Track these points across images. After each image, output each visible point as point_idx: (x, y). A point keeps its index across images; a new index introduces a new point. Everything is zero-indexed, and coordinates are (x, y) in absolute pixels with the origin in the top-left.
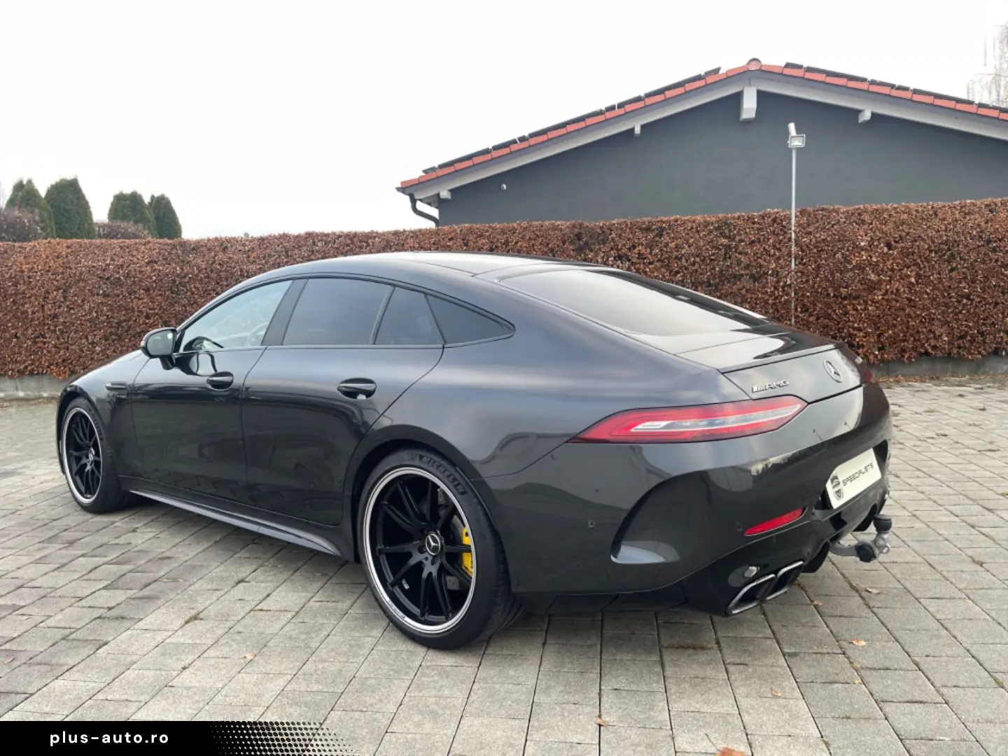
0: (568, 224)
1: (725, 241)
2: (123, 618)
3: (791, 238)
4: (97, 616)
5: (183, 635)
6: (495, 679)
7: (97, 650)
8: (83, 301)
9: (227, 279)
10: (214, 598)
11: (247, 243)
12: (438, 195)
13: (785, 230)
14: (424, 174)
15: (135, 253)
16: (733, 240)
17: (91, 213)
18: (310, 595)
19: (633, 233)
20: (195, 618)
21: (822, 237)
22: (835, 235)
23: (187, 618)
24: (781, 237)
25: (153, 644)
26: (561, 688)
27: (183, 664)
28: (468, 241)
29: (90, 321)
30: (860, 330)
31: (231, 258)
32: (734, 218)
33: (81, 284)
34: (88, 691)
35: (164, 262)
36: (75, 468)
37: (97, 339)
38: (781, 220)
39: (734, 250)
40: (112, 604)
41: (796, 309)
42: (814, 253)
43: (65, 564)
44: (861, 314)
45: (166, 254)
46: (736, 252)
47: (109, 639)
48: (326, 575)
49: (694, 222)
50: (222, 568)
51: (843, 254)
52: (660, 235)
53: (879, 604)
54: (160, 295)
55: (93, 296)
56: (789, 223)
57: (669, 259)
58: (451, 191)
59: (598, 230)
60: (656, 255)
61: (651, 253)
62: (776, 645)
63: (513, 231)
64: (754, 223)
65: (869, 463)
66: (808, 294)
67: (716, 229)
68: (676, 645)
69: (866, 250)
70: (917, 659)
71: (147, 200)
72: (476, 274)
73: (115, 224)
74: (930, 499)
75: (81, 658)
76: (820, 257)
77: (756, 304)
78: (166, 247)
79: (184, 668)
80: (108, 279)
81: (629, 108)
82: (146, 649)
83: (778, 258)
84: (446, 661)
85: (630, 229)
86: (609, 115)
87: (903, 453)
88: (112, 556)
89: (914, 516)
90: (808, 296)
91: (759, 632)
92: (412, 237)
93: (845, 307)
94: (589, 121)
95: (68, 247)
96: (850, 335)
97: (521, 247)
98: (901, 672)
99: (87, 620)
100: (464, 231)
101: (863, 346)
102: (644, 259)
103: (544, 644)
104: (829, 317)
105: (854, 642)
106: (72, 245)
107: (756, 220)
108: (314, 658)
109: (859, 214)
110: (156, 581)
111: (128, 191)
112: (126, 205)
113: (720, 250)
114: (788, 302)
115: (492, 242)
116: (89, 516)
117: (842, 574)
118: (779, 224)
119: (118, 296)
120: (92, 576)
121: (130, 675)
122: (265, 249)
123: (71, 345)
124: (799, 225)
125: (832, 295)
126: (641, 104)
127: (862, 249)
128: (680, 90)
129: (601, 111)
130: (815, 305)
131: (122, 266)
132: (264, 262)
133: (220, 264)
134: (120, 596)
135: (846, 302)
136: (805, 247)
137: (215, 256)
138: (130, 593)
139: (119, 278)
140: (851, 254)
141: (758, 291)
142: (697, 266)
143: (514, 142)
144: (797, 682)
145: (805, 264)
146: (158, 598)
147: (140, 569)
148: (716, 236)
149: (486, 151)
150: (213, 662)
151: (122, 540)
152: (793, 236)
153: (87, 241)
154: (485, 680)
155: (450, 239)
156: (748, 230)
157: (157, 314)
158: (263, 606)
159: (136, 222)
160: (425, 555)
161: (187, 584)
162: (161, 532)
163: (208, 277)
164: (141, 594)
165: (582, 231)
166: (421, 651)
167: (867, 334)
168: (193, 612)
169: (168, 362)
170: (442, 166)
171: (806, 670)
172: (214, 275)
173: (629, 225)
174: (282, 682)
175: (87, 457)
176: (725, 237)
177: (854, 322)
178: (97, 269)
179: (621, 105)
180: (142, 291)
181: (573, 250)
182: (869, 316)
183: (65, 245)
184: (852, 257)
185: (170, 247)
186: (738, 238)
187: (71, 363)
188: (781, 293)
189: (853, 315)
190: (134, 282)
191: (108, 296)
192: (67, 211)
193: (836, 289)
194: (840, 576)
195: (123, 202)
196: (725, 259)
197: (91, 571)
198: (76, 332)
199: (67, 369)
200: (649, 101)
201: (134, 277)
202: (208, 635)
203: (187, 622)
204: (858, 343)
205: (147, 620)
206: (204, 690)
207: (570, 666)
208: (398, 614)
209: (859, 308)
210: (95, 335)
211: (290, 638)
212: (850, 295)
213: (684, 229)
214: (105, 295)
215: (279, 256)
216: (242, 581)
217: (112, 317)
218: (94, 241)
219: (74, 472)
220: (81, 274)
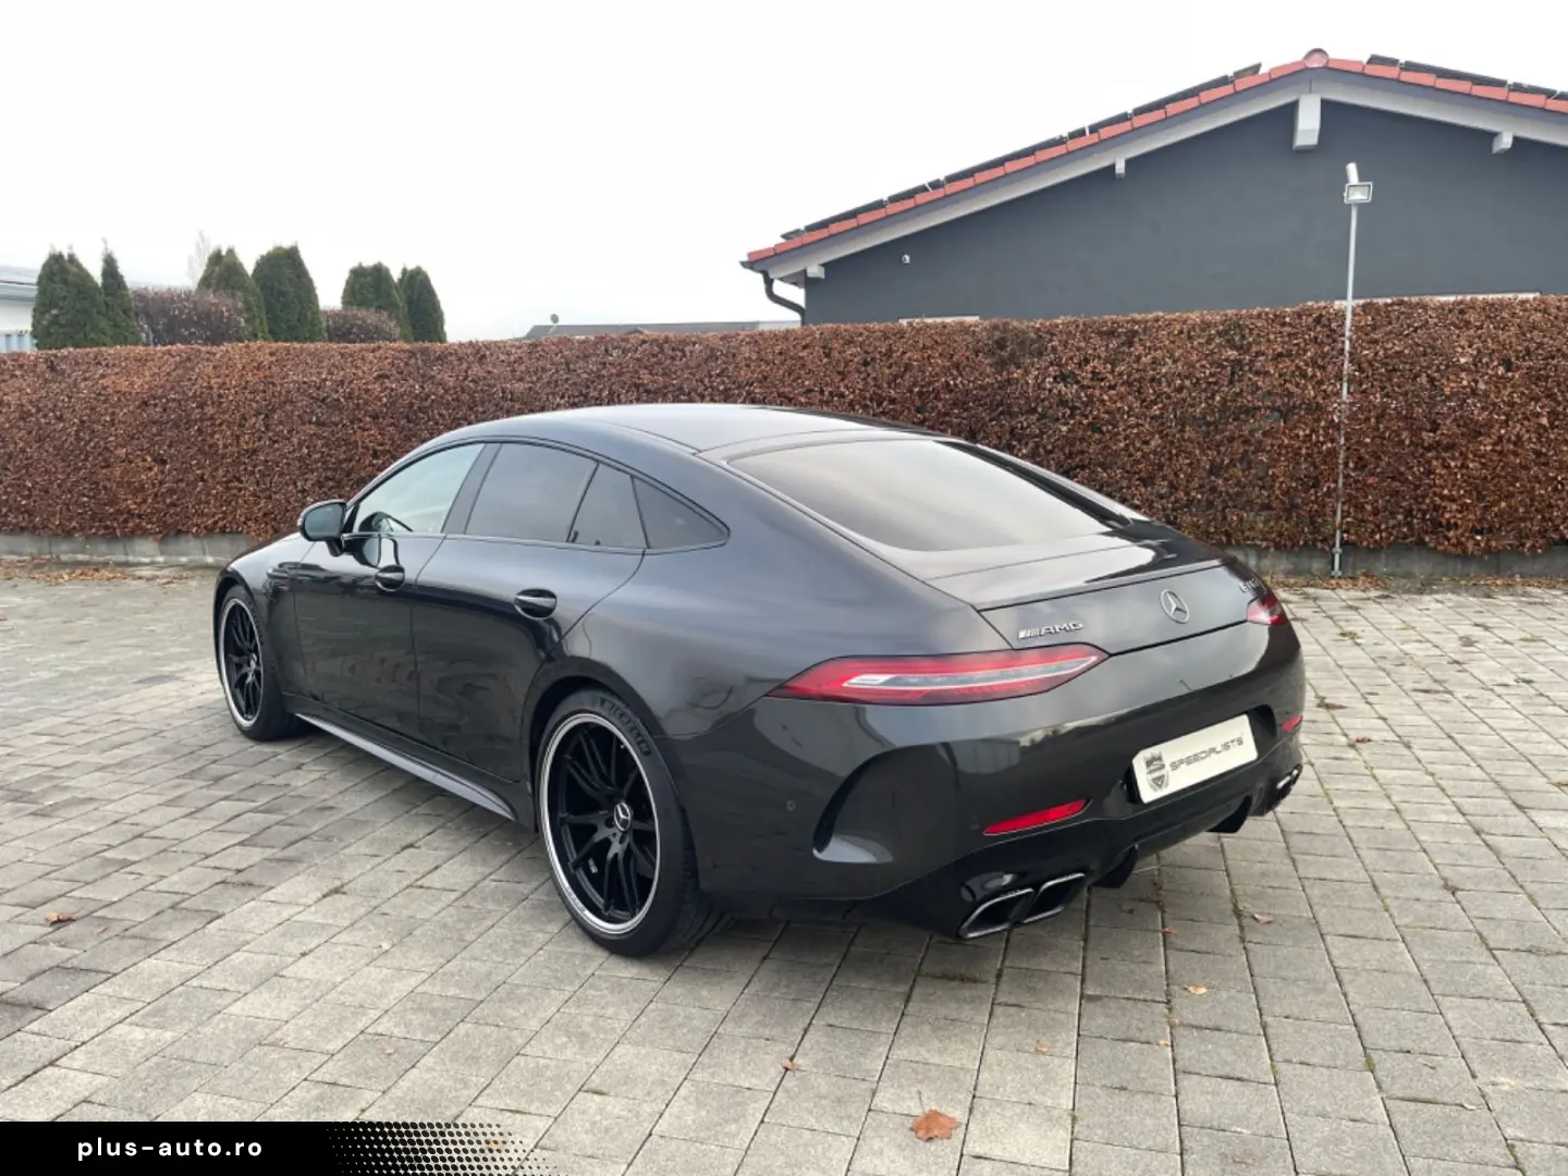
0: (986, 323)
1: (1232, 354)
2: (250, 885)
3: (1343, 350)
4: (218, 880)
5: (316, 912)
6: (678, 1001)
7: (209, 923)
8: (289, 432)
9: (483, 403)
10: (368, 867)
11: (513, 350)
12: (805, 271)
13: (1334, 335)
14: (782, 240)
15: (359, 363)
16: (1247, 351)
17: (316, 297)
18: (487, 870)
19: (1087, 340)
20: (336, 891)
21: (1397, 348)
22: (1418, 345)
23: (325, 891)
24: (1326, 349)
25: (276, 921)
26: (759, 1018)
27: (305, 949)
28: (831, 349)
29: (300, 459)
30: (1452, 499)
31: (489, 372)
32: (1251, 317)
33: (289, 407)
34: (182, 974)
35: (399, 376)
36: (236, 677)
37: (309, 484)
38: (1329, 320)
39: (1247, 368)
40: (243, 865)
41: (1346, 464)
42: (1381, 374)
43: (202, 809)
44: (1456, 474)
45: (402, 365)
46: (1250, 370)
47: (226, 911)
48: (520, 844)
49: (1185, 322)
50: (388, 827)
51: (1428, 376)
52: (1131, 344)
53: (1259, 938)
54: (392, 424)
55: (304, 424)
56: (1342, 325)
57: (1139, 381)
58: (824, 265)
59: (1032, 335)
60: (1121, 374)
61: (1112, 372)
62: (1079, 984)
63: (901, 334)
64: (1284, 324)
65: (1236, 737)
66: (1368, 440)
67: (1219, 334)
68: (939, 974)
69: (1468, 371)
70: (1269, 1019)
71: (396, 275)
72: (700, 451)
73: (349, 313)
74: (1438, 785)
75: (186, 933)
76: (1390, 380)
77: (1279, 454)
78: (402, 355)
79: (304, 955)
80: (323, 400)
81: (1105, 133)
82: (266, 927)
83: (1320, 383)
84: (627, 971)
85: (1082, 332)
86: (1073, 145)
87: (1446, 708)
88: (261, 801)
89: (1397, 810)
90: (1366, 445)
91: (1062, 965)
92: (748, 343)
93: (1429, 462)
94: (1042, 156)
95: (271, 354)
96: (1436, 508)
97: (910, 359)
98: (1235, 1035)
99: (207, 884)
100: (826, 335)
101: (1456, 526)
102: (1102, 380)
103: (765, 958)
104: (1397, 477)
105: (1191, 989)
106: (277, 350)
107: (1288, 320)
108: (463, 954)
109: (1462, 312)
110: (305, 838)
111: (369, 262)
112: (367, 284)
113: (1225, 367)
114: (1333, 453)
115: (866, 352)
116: (250, 743)
117: (1232, 891)
118: (1324, 326)
119: (337, 425)
120: (230, 826)
121: (238, 958)
122: (538, 360)
123: (276, 493)
124: (1357, 328)
125: (1407, 442)
126: (1126, 126)
127: (1463, 368)
128: (1192, 103)
129: (1061, 137)
130: (1379, 458)
131: (342, 382)
132: (534, 379)
133: (473, 381)
134: (256, 855)
135: (1430, 455)
136: (1365, 365)
137: (469, 368)
138: (269, 852)
139: (338, 400)
140: (1442, 376)
141: (1284, 433)
142: (1185, 393)
143: (923, 189)
144: (1079, 1035)
145: (1364, 392)
146: (299, 861)
147: (290, 821)
148: (1220, 345)
149: (879, 205)
150: (339, 949)
151: (280, 780)
152: (1347, 346)
153: (297, 345)
154: (666, 1001)
155: (805, 347)
156: (1272, 337)
157: (388, 451)
158: (425, 882)
159: (380, 308)
160: (612, 831)
161: (344, 844)
162: (330, 772)
163: (457, 400)
164: (280, 855)
165: (1009, 336)
166: (601, 955)
167: (1464, 508)
168: (337, 883)
169: (336, 547)
170: (811, 228)
171: (1100, 1020)
172: (465, 397)
173: (1081, 327)
174: (413, 981)
175: (249, 665)
176: (1234, 347)
177: (1443, 487)
178: (310, 386)
179: (1094, 129)
180: (368, 419)
181: (991, 366)
182: (1468, 478)
183: (268, 351)
184: (1444, 381)
185: (407, 355)
186: (1254, 349)
187: (275, 519)
188: (1321, 439)
189: (1441, 476)
190: (358, 405)
191: (323, 424)
192: (282, 294)
193: (1415, 432)
194: (1228, 892)
195: (362, 279)
196: (1231, 382)
197: (229, 820)
198: (281, 474)
199: (269, 526)
200: (1138, 121)
201: (358, 398)
202: (346, 915)
203: (324, 896)
204: (1448, 520)
205: (279, 889)
206: (318, 983)
207: (784, 990)
208: (577, 904)
209: (1453, 464)
210: (306, 480)
211: (445, 926)
212: (1438, 443)
213: (1169, 334)
214: (320, 424)
215: (557, 371)
216: (411, 846)
217: (328, 455)
218: (305, 346)
219: (234, 683)
220: (288, 392)
